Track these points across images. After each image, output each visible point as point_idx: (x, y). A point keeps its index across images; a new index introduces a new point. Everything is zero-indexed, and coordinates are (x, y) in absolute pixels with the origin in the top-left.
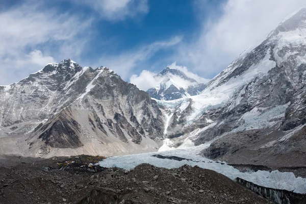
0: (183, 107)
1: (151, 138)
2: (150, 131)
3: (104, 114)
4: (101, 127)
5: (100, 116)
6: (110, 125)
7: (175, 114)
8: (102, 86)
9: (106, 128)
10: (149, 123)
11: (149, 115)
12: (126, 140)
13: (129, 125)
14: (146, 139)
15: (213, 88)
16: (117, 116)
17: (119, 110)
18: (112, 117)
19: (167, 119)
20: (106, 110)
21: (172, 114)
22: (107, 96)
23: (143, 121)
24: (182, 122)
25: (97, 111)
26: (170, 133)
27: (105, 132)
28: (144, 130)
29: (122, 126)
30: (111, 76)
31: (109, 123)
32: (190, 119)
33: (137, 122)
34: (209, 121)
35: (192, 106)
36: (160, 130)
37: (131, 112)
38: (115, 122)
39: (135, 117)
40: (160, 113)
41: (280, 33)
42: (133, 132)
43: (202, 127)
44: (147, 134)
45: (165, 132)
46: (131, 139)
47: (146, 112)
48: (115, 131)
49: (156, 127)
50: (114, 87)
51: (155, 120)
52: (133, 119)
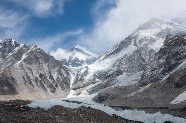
0: (83, 71)
1: (62, 90)
2: (62, 85)
3: (33, 74)
4: (30, 82)
5: (30, 75)
6: (37, 81)
7: (77, 75)
8: (32, 57)
9: (34, 83)
10: (61, 80)
11: (61, 76)
12: (46, 90)
13: (49, 81)
14: (59, 90)
15: (101, 60)
16: (41, 76)
17: (42, 72)
18: (38, 76)
19: (73, 78)
20: (34, 72)
21: (76, 75)
22: (36, 63)
23: (57, 79)
24: (81, 80)
25: (28, 72)
26: (74, 87)
27: (33, 85)
28: (58, 85)
29: (44, 82)
30: (38, 51)
31: (36, 80)
32: (87, 78)
33: (54, 80)
34: (98, 80)
35: (88, 71)
36: (68, 85)
37: (50, 73)
38: (39, 79)
39: (52, 77)
40: (68, 74)
41: (140, 31)
42: (51, 86)
43: (93, 83)
44: (59, 87)
45: (71, 86)
46: (49, 90)
47: (60, 73)
48: (40, 84)
49: (66, 83)
50: (40, 58)
51: (65, 78)
52: (51, 77)
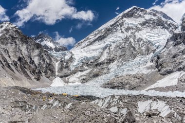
0: (67, 57)
1: (47, 77)
2: (46, 72)
3: (10, 57)
4: (9, 67)
5: (6, 57)
6: (16, 65)
7: (62, 61)
8: (7, 36)
9: (13, 67)
10: (44, 66)
11: (44, 61)
12: (30, 78)
13: (30, 67)
14: (43, 77)
15: (84, 47)
16: (20, 59)
17: (21, 55)
18: (16, 60)
19: (57, 65)
20: (11, 54)
21: (59, 62)
22: (11, 43)
23: (39, 65)
24: (67, 67)
25: (4, 54)
26: (60, 74)
27: (13, 71)
28: (41, 71)
29: (25, 67)
30: (14, 29)
32: (73, 66)
33: (35, 65)
34: (86, 68)
35: (73, 57)
36: (53, 72)
37: (30, 57)
38: (19, 63)
39: (33, 61)
40: (51, 60)
41: (124, 19)
42: (33, 72)
43: (81, 71)
44: (43, 74)
45: (57, 74)
46: (33, 77)
48: (20, 70)
49: (50, 70)
50: (17, 38)
51: (49, 64)
52: (32, 62)
